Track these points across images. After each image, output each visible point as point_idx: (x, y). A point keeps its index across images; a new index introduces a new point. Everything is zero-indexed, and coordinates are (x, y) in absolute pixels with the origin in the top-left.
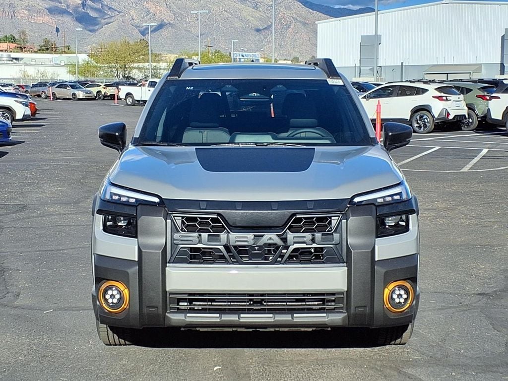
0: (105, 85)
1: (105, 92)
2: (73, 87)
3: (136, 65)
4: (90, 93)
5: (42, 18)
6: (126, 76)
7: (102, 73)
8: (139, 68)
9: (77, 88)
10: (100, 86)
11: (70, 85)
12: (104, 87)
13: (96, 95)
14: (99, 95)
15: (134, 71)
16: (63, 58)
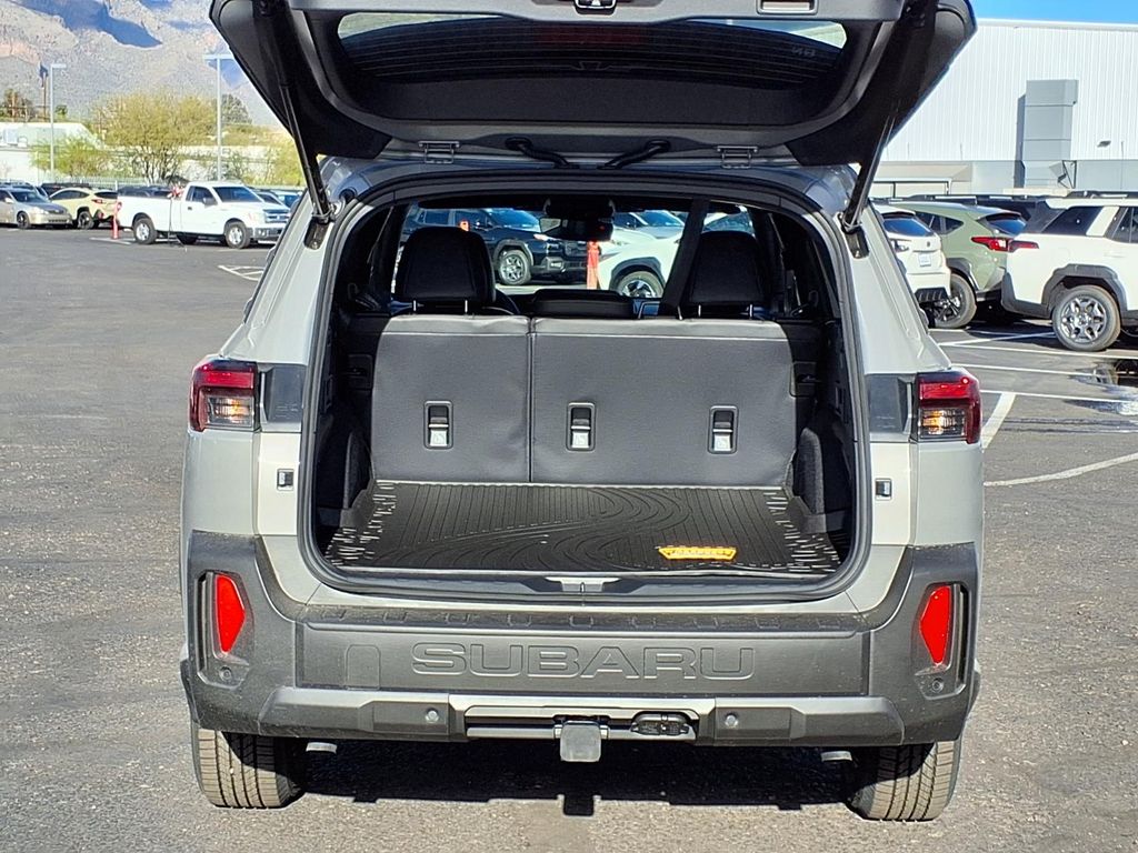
0: (98, 195)
1: (98, 211)
2: (19, 197)
3: (192, 150)
4: (61, 212)
5: (8, 46)
6: (168, 174)
7: (111, 166)
8: (199, 158)
9: (29, 200)
10: (86, 195)
11: (13, 194)
12: (96, 198)
13: (75, 217)
14: (83, 217)
15: (187, 163)
16: (31, 131)
